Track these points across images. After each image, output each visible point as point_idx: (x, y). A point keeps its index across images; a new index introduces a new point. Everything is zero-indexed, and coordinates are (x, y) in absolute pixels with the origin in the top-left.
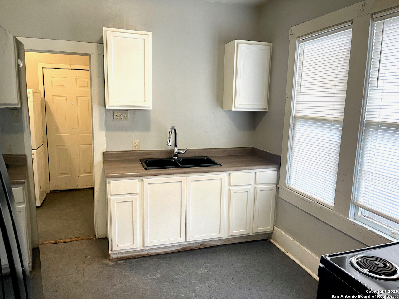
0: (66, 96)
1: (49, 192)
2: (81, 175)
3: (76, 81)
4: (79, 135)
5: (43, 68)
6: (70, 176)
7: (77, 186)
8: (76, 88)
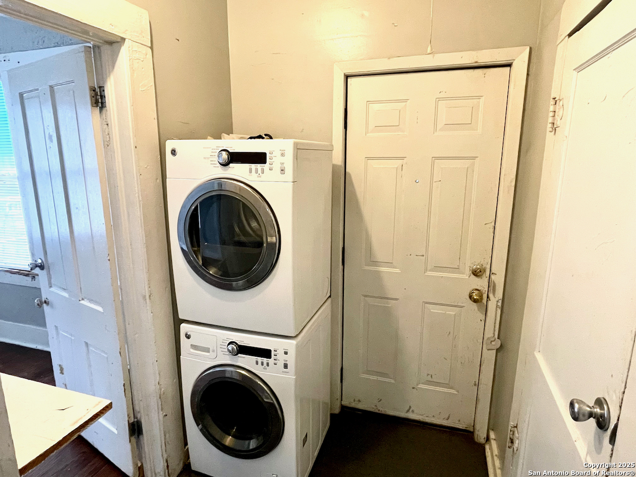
0: (403, 158)
1: (337, 411)
2: (421, 386)
3: (436, 108)
4: (429, 273)
5: (347, 77)
6: (393, 381)
7: (408, 411)
8: (435, 130)
